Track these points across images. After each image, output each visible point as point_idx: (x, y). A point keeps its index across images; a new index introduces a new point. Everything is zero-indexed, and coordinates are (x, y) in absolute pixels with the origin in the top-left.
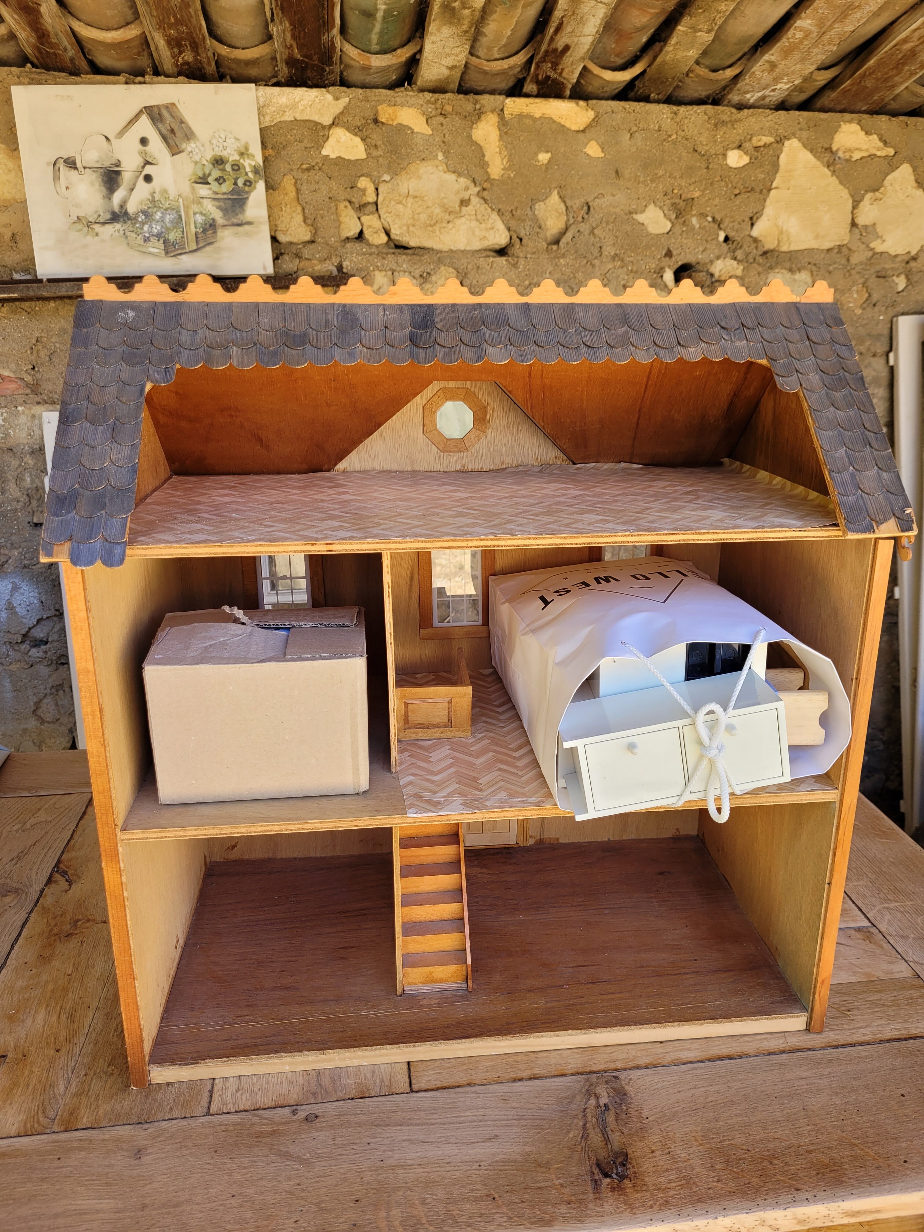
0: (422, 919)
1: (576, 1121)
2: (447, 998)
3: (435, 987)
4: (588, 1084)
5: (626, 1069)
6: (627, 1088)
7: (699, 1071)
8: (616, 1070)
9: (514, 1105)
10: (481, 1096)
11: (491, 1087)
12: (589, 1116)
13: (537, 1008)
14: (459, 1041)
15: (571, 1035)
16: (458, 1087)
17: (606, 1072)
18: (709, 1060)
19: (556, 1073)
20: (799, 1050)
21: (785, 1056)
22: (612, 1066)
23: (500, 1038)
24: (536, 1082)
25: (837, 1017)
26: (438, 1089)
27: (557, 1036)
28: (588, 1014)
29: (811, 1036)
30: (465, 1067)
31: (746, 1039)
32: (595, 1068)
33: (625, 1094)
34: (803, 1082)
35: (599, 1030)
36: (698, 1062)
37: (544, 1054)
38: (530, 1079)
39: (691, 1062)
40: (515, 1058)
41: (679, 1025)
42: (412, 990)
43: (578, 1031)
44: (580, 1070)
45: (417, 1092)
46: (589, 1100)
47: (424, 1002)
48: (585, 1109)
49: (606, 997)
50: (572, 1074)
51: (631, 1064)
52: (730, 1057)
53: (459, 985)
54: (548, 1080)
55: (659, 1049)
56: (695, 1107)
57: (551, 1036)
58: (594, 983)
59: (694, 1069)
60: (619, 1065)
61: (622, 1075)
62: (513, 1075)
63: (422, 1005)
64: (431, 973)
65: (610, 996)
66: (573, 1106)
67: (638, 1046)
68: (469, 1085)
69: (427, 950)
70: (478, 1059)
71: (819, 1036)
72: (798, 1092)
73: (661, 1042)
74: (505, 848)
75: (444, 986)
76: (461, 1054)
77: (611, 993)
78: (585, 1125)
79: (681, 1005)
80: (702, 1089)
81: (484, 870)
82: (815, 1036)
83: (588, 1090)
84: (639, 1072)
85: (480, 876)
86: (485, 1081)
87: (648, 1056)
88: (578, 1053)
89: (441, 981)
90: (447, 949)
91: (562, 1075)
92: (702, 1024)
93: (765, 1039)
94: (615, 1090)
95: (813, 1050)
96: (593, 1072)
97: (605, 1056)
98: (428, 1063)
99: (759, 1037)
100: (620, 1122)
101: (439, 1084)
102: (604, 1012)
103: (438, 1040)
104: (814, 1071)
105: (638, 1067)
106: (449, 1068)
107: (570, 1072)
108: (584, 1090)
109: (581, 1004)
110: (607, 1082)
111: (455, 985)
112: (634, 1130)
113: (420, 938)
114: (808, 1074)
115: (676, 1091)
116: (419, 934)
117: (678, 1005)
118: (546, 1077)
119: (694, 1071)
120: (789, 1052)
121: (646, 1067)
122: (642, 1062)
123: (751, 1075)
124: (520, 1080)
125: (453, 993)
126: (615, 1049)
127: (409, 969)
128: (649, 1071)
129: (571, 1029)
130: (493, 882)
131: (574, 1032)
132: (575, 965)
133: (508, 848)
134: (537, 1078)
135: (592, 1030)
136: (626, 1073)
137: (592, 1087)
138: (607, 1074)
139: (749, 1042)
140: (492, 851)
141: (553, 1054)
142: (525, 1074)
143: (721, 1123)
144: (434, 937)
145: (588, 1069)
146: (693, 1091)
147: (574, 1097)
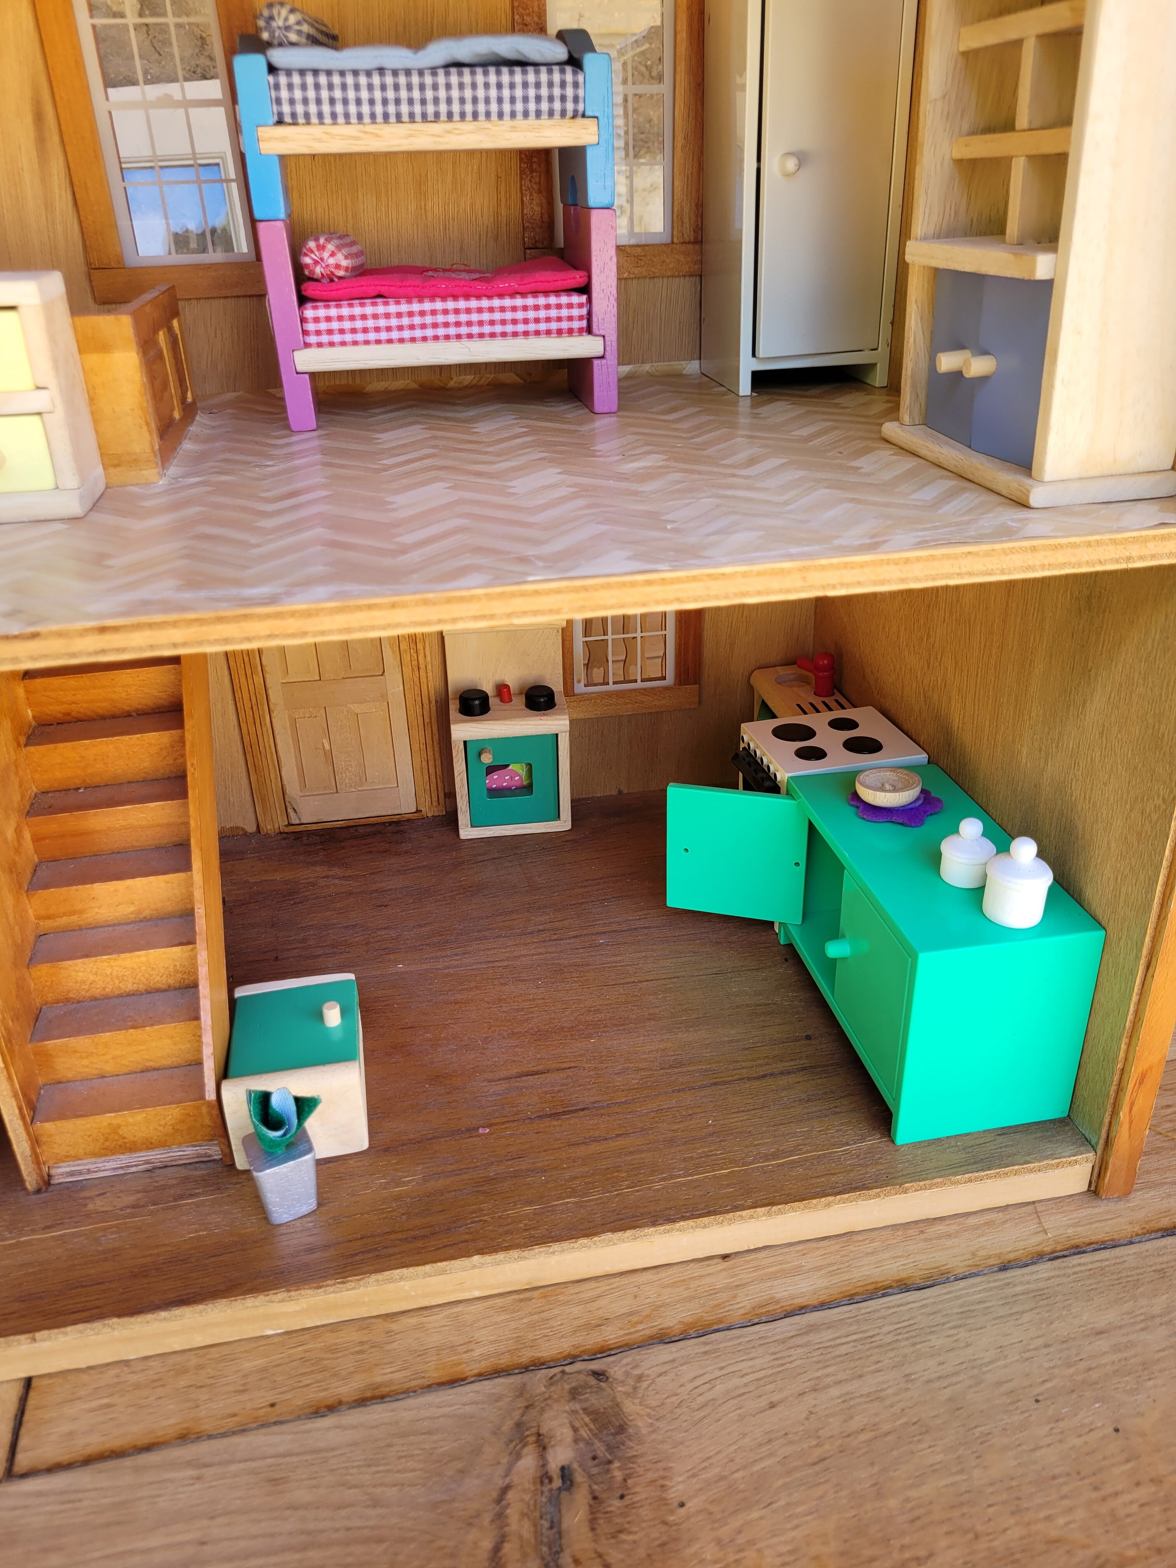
0: (97, 992)
1: (473, 1535)
2: (164, 1187)
3: (137, 1161)
4: (521, 1403)
5: (627, 1347)
6: (630, 1407)
7: (827, 1335)
8: (604, 1351)
9: (302, 1495)
10: (208, 1472)
11: (240, 1441)
12: (513, 1513)
13: (398, 1198)
14: (163, 1314)
15: (482, 1265)
16: (148, 1448)
17: (573, 1359)
18: (852, 1298)
19: (435, 1375)
20: (1078, 1250)
21: (1044, 1269)
22: (593, 1340)
23: (282, 1295)
24: (377, 1413)
25: (1158, 1151)
26: (88, 1461)
27: (443, 1272)
28: (529, 1203)
29: (1101, 1208)
30: (183, 1382)
31: (941, 1228)
32: (548, 1350)
33: (621, 1429)
34: (1102, 1344)
35: (556, 1247)
36: (823, 1306)
37: (413, 1321)
38: (362, 1402)
39: (802, 1310)
40: (331, 1339)
41: (769, 1214)
42: (72, 1174)
43: (501, 1256)
44: (504, 1361)
45: (24, 1476)
46: (518, 1456)
47: (99, 1204)
48: (505, 1490)
49: (582, 1151)
50: (482, 1376)
51: (645, 1330)
52: (904, 1286)
53: (201, 1150)
54: (411, 1402)
55: (719, 1276)
56: (816, 1454)
57: (427, 1275)
58: (554, 1115)
59: (812, 1328)
60: (611, 1335)
61: (617, 1367)
62: (315, 1395)
63: (88, 1215)
64: (115, 1129)
65: (594, 1148)
66: (472, 1484)
67: (664, 1274)
68: (184, 1438)
69: (109, 1068)
70: (226, 1350)
71: (1121, 1205)
72: (1094, 1375)
73: (725, 1257)
74: (391, 823)
75: (157, 1156)
76: (177, 1344)
77: (596, 1140)
78: (497, 1549)
79: (775, 1156)
80: (834, 1392)
81: (337, 871)
82: (1111, 1206)
83: (519, 1425)
84: (664, 1353)
85: (322, 882)
86: (231, 1423)
87: (690, 1299)
88: (504, 1309)
89: (149, 1145)
90: (167, 1062)
91: (454, 1382)
92: (828, 1205)
93: (986, 1224)
94: (594, 1414)
95: (1114, 1245)
96: (537, 1365)
97: (576, 1310)
98: (85, 1377)
99: (972, 1221)
100: (604, 1527)
101: (95, 1442)
102: (573, 1193)
103: (101, 1317)
104: (1127, 1307)
105: (663, 1338)
106: (138, 1386)
107: (477, 1368)
108: (509, 1424)
109: (516, 1175)
110: (574, 1394)
111: (189, 1151)
112: (642, 1552)
113: (82, 1042)
114: (1111, 1316)
115: (764, 1402)
116: (79, 1032)
117: (766, 1158)
118: (408, 1392)
119: (814, 1337)
120: (1054, 1256)
121: (684, 1337)
122: (672, 1320)
123: (963, 1334)
124: (332, 1408)
125: (184, 1172)
126: (603, 1286)
127: (49, 1126)
128: (690, 1347)
129: (481, 1252)
130: (350, 894)
131: (488, 1258)
132: (515, 1071)
133: (398, 823)
134: (381, 1398)
135: (537, 1249)
136: (628, 1358)
137: (533, 1412)
138: (578, 1366)
139: (949, 1236)
140: (361, 830)
141: (436, 1319)
142: (346, 1389)
143: (893, 1503)
144: (120, 1036)
145: (526, 1355)
146: (809, 1400)
147: (477, 1451)
